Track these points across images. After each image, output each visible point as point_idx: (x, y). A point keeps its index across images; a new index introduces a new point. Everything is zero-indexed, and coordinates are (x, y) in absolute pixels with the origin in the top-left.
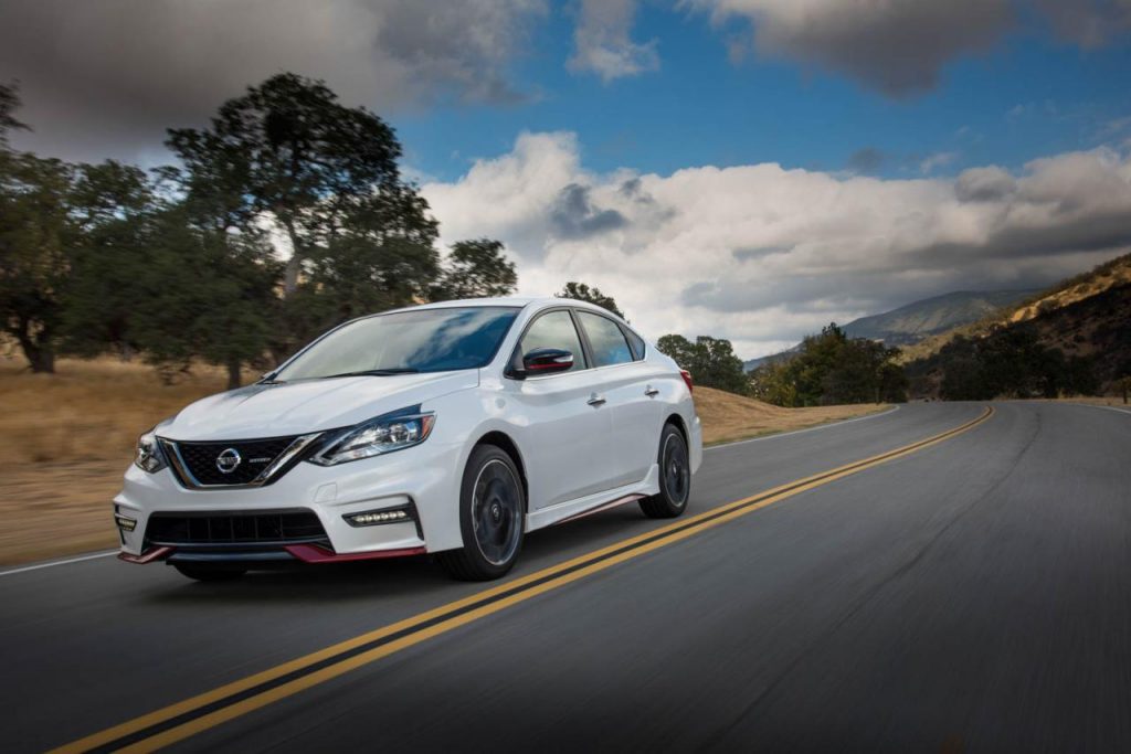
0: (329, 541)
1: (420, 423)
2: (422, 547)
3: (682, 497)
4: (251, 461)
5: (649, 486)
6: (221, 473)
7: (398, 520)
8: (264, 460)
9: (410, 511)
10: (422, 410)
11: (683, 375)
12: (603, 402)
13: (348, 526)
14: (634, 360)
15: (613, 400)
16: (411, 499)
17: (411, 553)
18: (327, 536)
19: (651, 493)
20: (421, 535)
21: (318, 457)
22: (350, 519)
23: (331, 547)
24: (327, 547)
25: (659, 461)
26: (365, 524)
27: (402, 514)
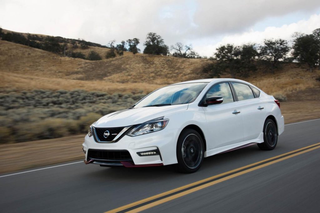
0: (133, 160)
1: (162, 123)
2: (162, 164)
3: (274, 143)
4: (112, 134)
5: (260, 140)
6: (105, 138)
7: (154, 155)
8: (115, 134)
9: (157, 152)
10: (164, 119)
11: (276, 102)
12: (239, 112)
13: (138, 156)
14: (255, 98)
15: (243, 112)
16: (157, 148)
17: (159, 165)
18: (132, 159)
19: (260, 142)
20: (161, 159)
21: (130, 134)
22: (139, 154)
23: (133, 162)
24: (132, 162)
25: (264, 131)
26: (144, 155)
27: (155, 153)
